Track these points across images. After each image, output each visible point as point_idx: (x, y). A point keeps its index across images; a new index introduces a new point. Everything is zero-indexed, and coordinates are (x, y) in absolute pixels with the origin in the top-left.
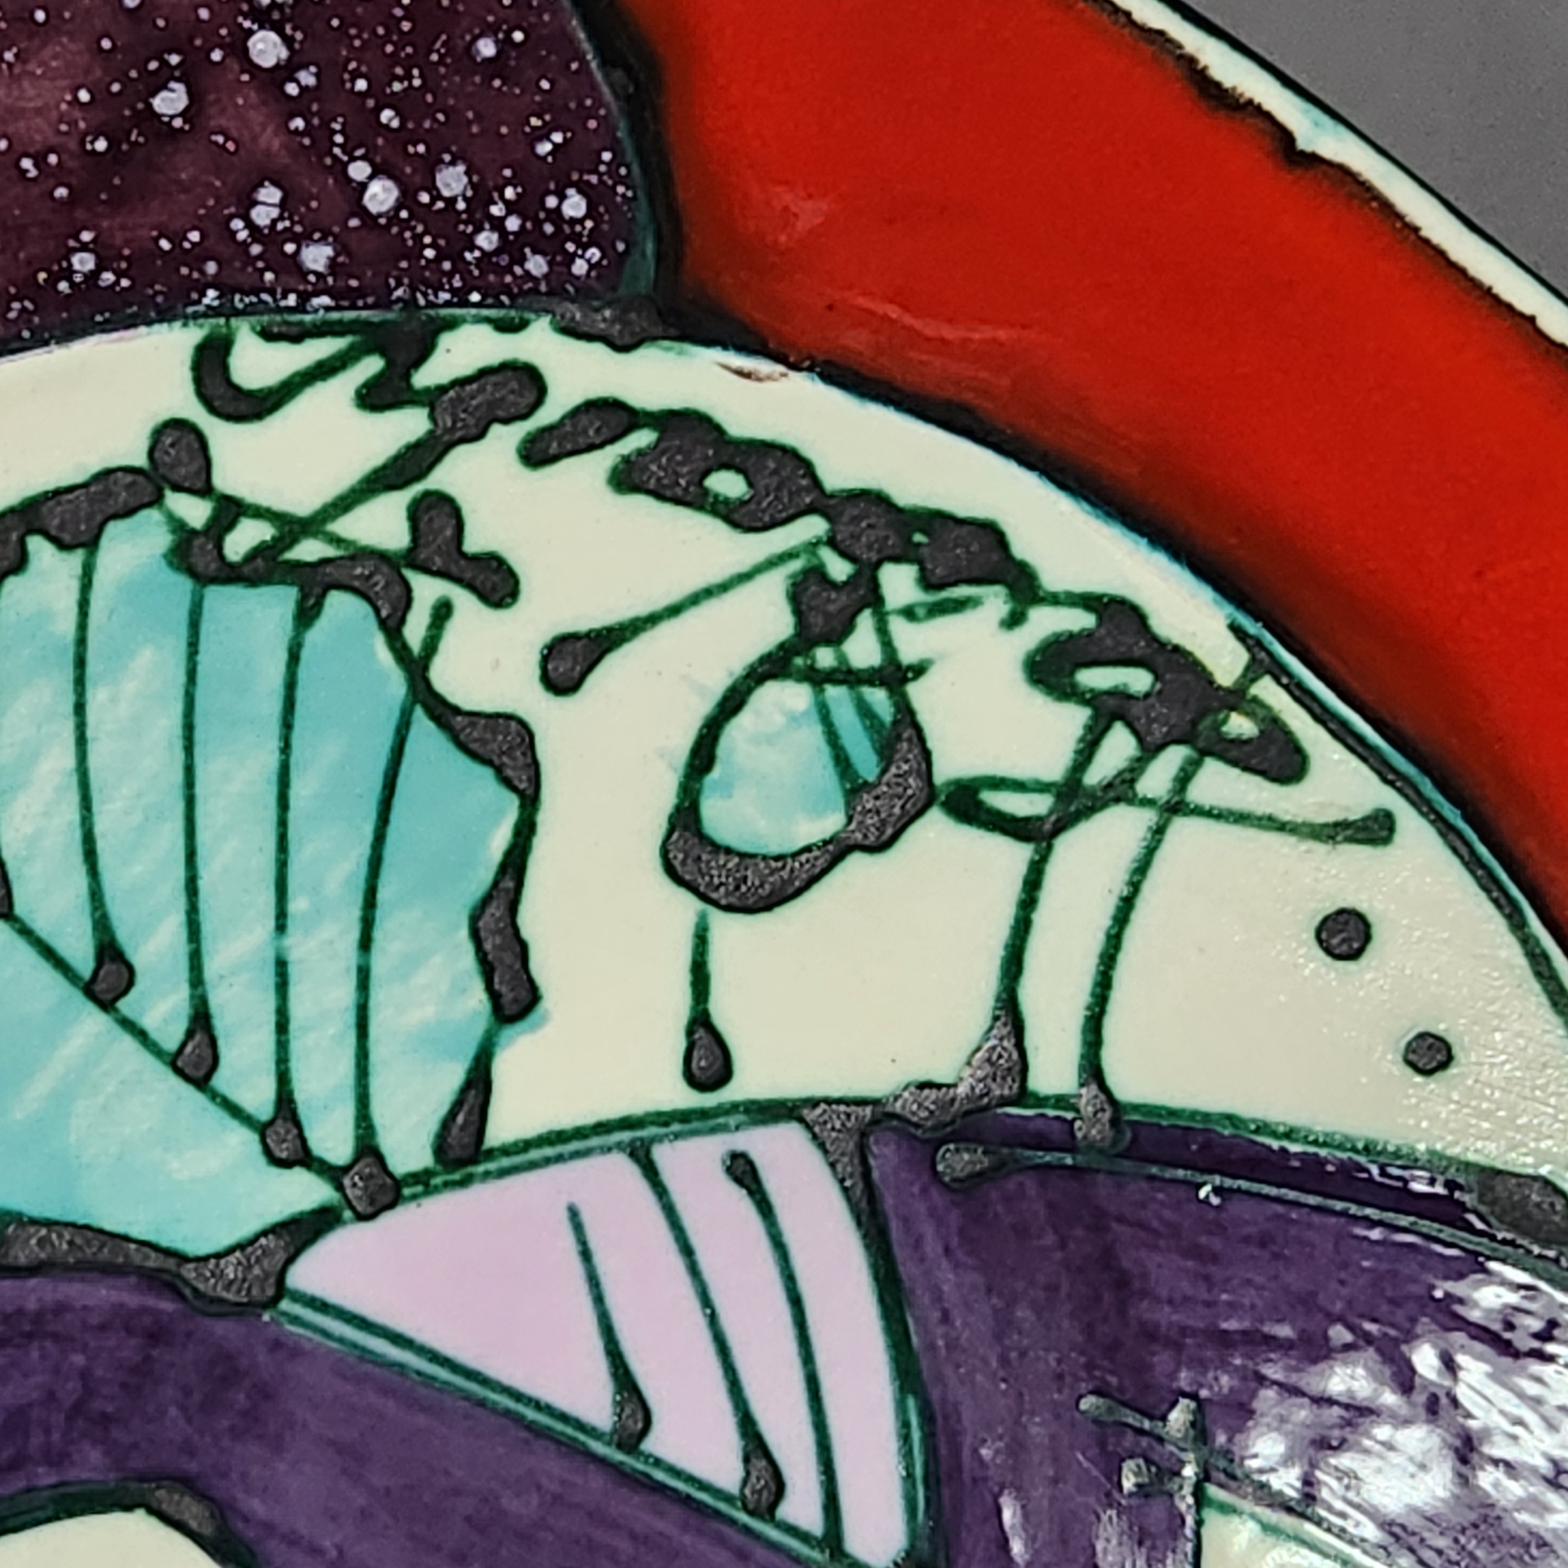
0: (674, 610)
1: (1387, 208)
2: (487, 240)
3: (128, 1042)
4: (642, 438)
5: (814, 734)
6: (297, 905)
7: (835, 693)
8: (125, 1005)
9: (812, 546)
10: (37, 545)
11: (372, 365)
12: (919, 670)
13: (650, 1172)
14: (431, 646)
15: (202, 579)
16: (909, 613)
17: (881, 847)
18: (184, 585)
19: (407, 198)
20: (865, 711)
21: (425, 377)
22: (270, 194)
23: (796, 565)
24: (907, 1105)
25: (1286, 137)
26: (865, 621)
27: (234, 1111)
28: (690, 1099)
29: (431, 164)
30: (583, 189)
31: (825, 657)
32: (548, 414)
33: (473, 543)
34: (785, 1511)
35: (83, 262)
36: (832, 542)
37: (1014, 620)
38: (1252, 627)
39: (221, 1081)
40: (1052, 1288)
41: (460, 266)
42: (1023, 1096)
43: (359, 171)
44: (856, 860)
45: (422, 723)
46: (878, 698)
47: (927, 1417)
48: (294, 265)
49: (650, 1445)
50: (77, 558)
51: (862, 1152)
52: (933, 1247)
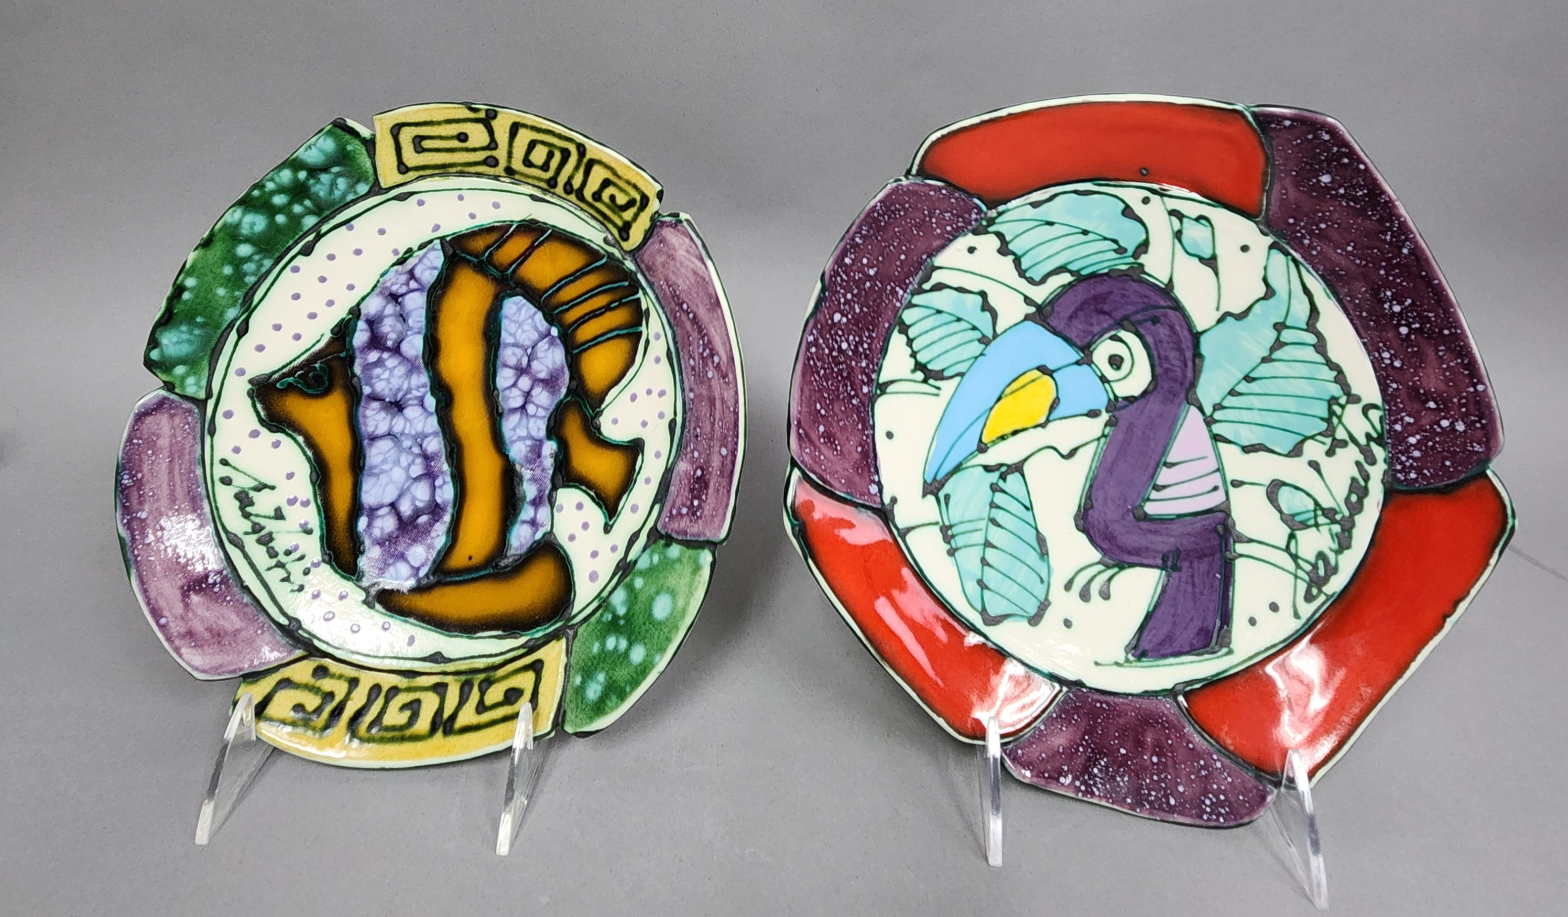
0: (1326, 485)
1: (1435, 635)
2: (1404, 459)
3: (1237, 381)
4: (1362, 483)
5: (1304, 509)
6: (1264, 413)
7: (1312, 514)
8: (1244, 382)
9: (1342, 512)
10: (1335, 373)
11: (1375, 435)
12: (1318, 530)
13: (1214, 472)
14: (1316, 440)
15: (1329, 401)
16: (1330, 530)
17: (1282, 519)
18: (1328, 397)
19: (1412, 445)
20: (1309, 519)
21: (1373, 445)
22: (1412, 420)
23: (1338, 509)
24: (1230, 521)
25: (1449, 615)
26: (1328, 521)
27: (1223, 399)
28: (1229, 480)
29: (1420, 450)
30: (1417, 478)
31: (1319, 512)
32: (1366, 467)
33: (1338, 450)
34: (1154, 492)
35: (1394, 386)
36: (1344, 517)
37: (1331, 550)
38: (1336, 596)
39: (1229, 397)
40: (1198, 544)
41: (1397, 453)
42: (1235, 542)
43: (1418, 437)
44: (1278, 515)
45: (1301, 438)
46: (1312, 522)
47: (1173, 519)
48: (1395, 422)
49: (1164, 468)
50: (1332, 379)
51: (1221, 511)
52: (1204, 523)
